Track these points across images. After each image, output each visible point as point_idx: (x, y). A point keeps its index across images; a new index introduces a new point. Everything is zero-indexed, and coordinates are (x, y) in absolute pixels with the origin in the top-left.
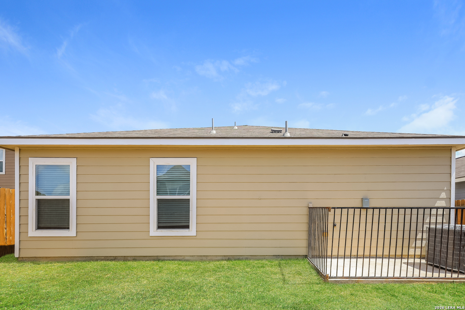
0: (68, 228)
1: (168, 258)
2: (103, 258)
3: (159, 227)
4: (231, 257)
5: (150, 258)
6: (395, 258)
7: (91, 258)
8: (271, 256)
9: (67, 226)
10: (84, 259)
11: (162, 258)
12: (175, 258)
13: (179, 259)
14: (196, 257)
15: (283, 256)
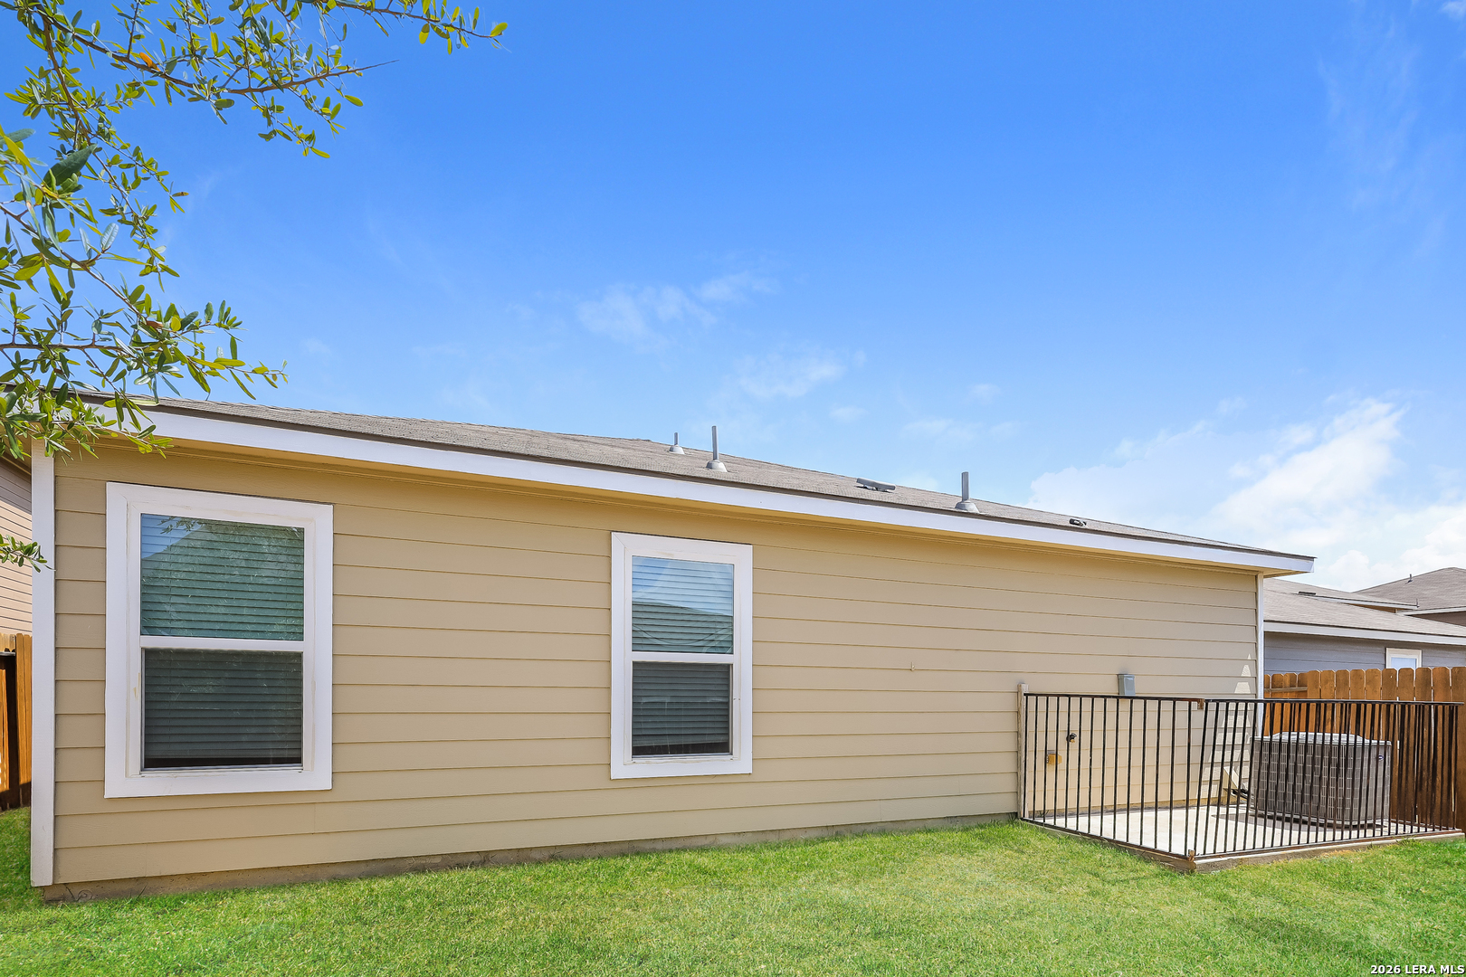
0: (297, 760)
1: (667, 845)
2: (438, 860)
3: (638, 751)
4: (842, 829)
5: (608, 848)
6: (1171, 808)
7: (392, 864)
8: (940, 821)
9: (294, 754)
10: (363, 868)
11: (648, 846)
12: (688, 843)
13: (700, 844)
14: (750, 835)
15: (964, 819)
